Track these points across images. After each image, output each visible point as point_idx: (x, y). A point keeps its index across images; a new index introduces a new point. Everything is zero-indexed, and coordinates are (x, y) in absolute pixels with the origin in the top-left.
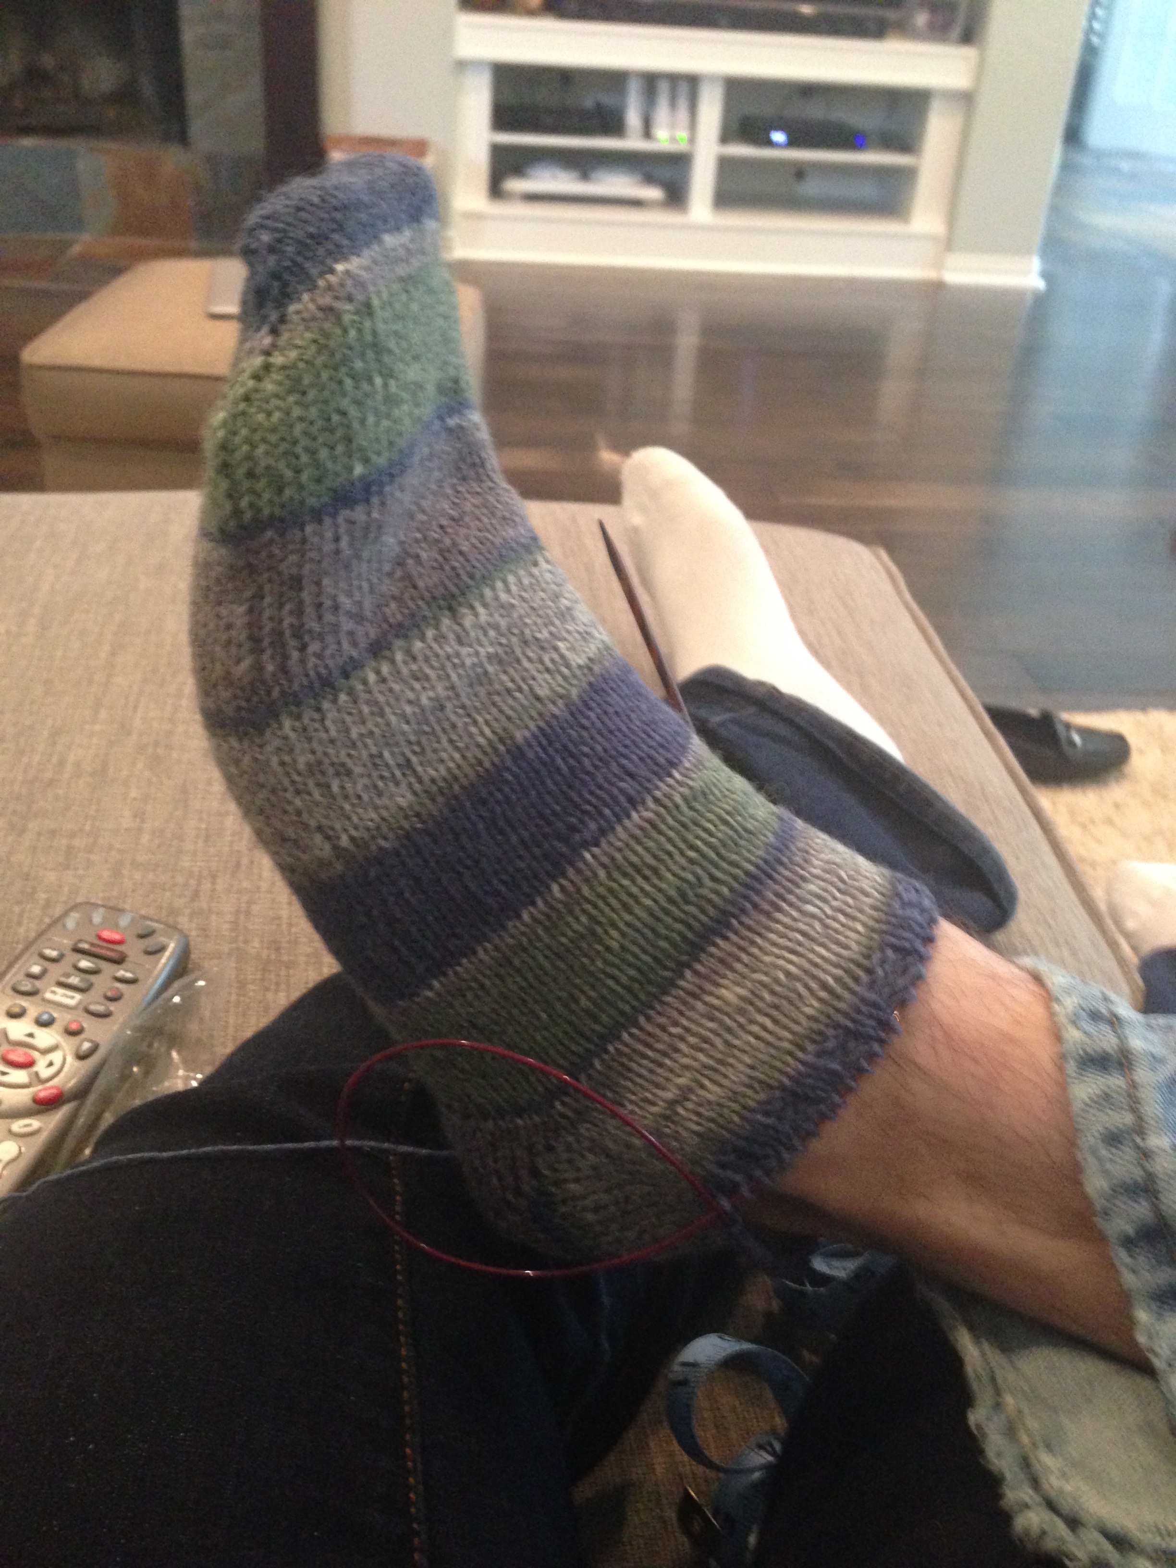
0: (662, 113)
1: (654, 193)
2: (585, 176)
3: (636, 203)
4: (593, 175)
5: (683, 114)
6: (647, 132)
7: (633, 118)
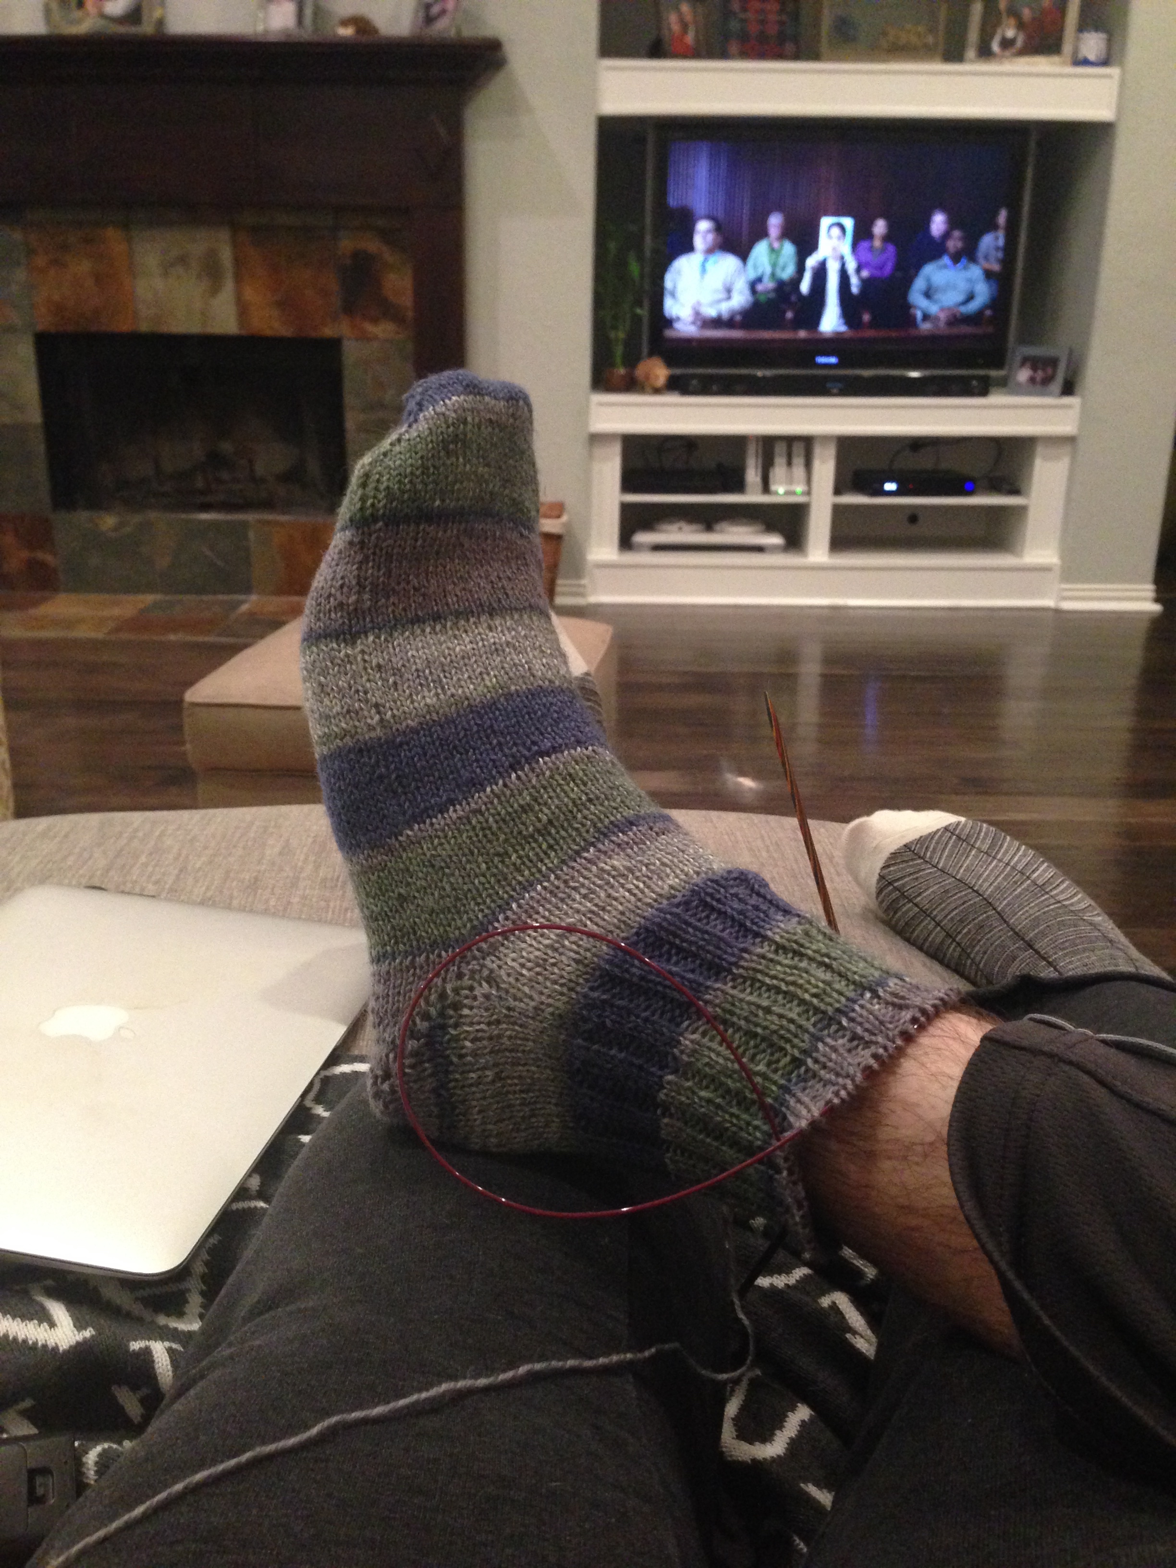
0: (779, 471)
1: (775, 540)
2: (709, 527)
3: (759, 549)
4: (718, 527)
5: (799, 471)
6: (766, 488)
7: (752, 476)
